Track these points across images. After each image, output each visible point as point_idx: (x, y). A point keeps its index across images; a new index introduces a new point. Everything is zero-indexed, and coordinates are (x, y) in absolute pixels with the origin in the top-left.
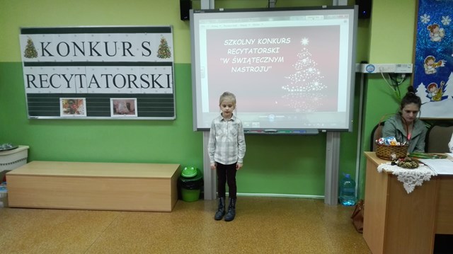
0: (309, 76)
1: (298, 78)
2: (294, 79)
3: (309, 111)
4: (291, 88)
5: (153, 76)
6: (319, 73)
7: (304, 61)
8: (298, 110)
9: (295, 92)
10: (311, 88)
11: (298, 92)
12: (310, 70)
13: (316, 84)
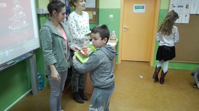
0: (20, 17)
1: (16, 20)
2: (14, 20)
3: (24, 41)
4: (13, 28)
6: (24, 15)
7: (17, 6)
8: (19, 43)
9: (16, 30)
10: (23, 26)
11: (17, 30)
12: (21, 13)
13: (25, 22)
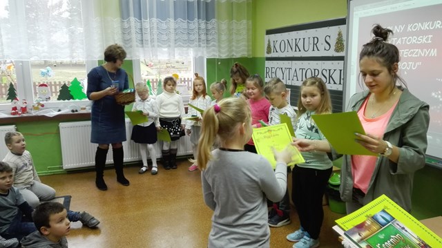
5: (330, 70)
